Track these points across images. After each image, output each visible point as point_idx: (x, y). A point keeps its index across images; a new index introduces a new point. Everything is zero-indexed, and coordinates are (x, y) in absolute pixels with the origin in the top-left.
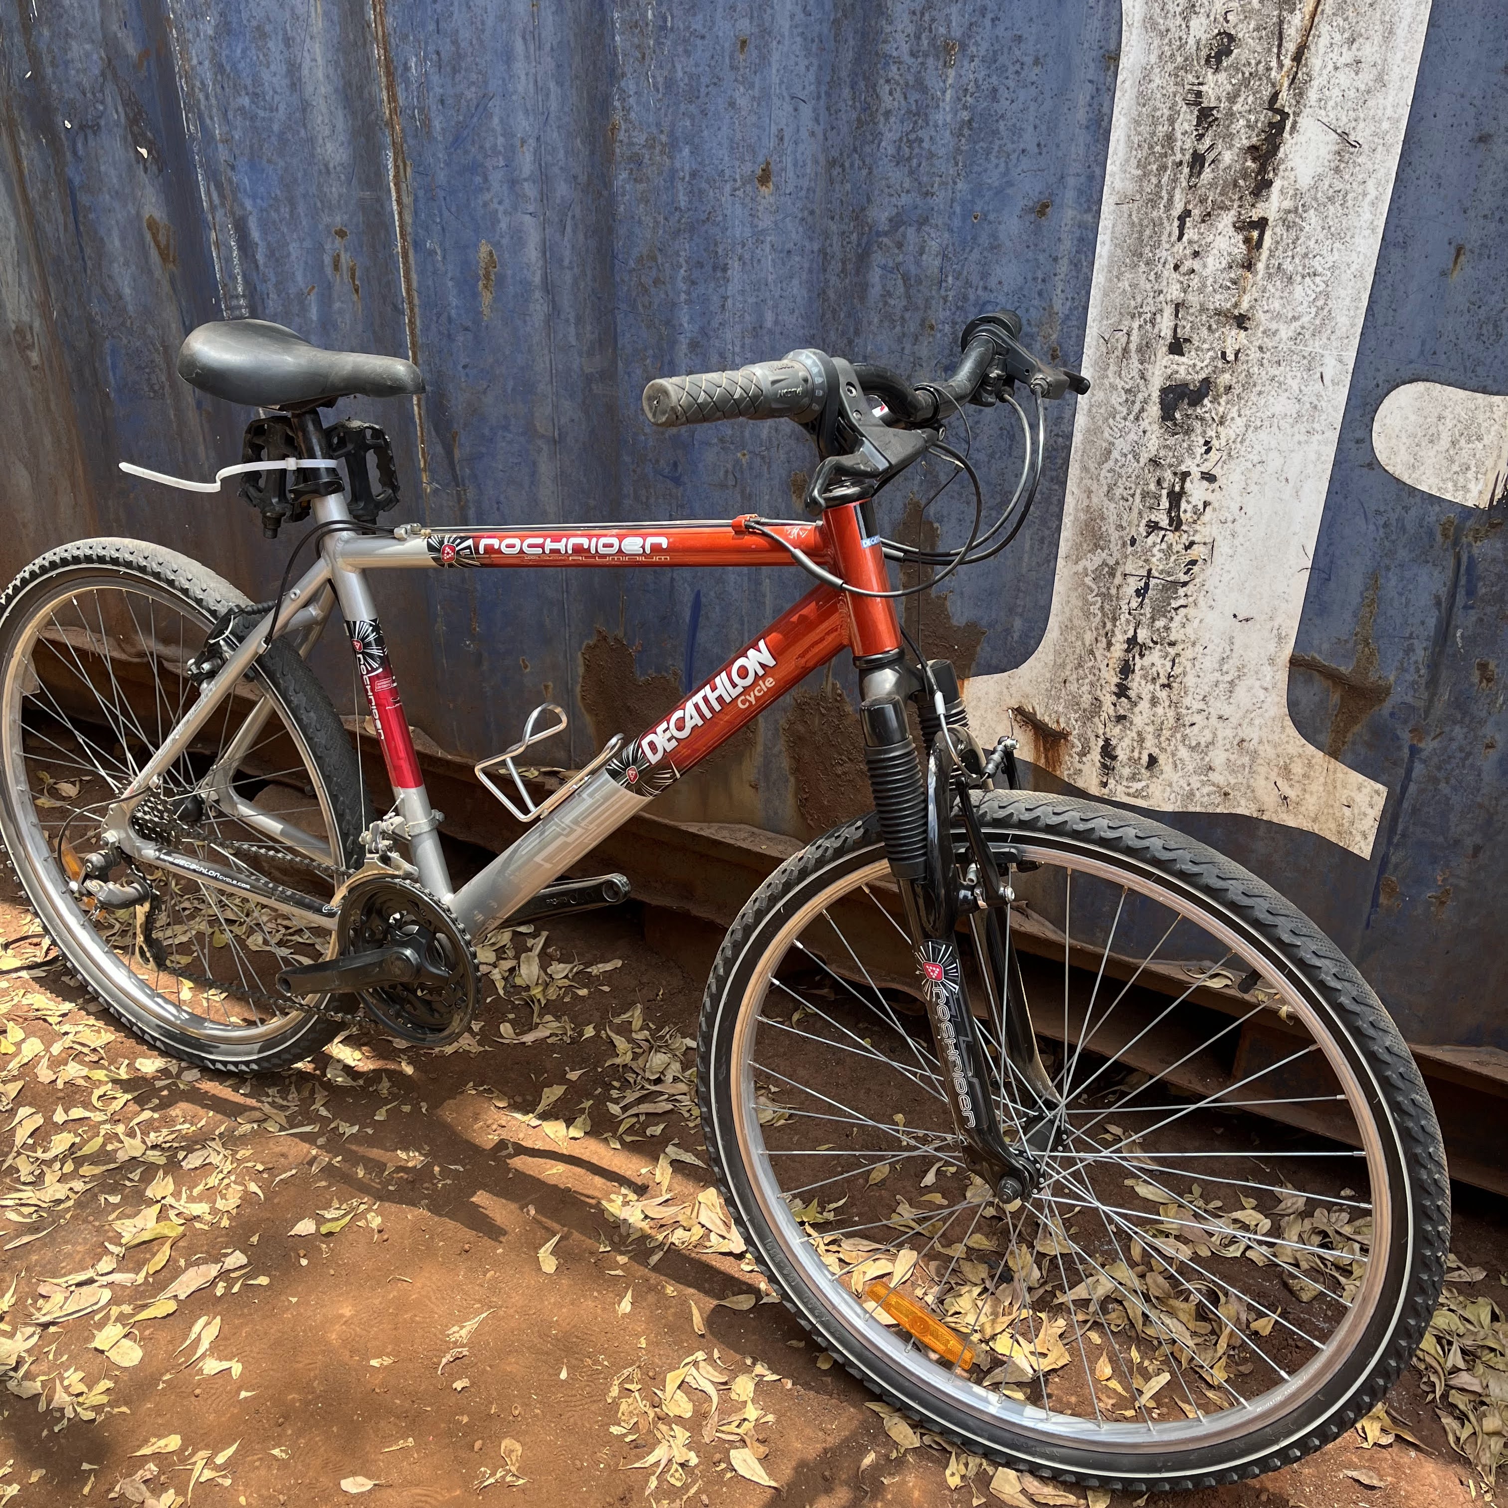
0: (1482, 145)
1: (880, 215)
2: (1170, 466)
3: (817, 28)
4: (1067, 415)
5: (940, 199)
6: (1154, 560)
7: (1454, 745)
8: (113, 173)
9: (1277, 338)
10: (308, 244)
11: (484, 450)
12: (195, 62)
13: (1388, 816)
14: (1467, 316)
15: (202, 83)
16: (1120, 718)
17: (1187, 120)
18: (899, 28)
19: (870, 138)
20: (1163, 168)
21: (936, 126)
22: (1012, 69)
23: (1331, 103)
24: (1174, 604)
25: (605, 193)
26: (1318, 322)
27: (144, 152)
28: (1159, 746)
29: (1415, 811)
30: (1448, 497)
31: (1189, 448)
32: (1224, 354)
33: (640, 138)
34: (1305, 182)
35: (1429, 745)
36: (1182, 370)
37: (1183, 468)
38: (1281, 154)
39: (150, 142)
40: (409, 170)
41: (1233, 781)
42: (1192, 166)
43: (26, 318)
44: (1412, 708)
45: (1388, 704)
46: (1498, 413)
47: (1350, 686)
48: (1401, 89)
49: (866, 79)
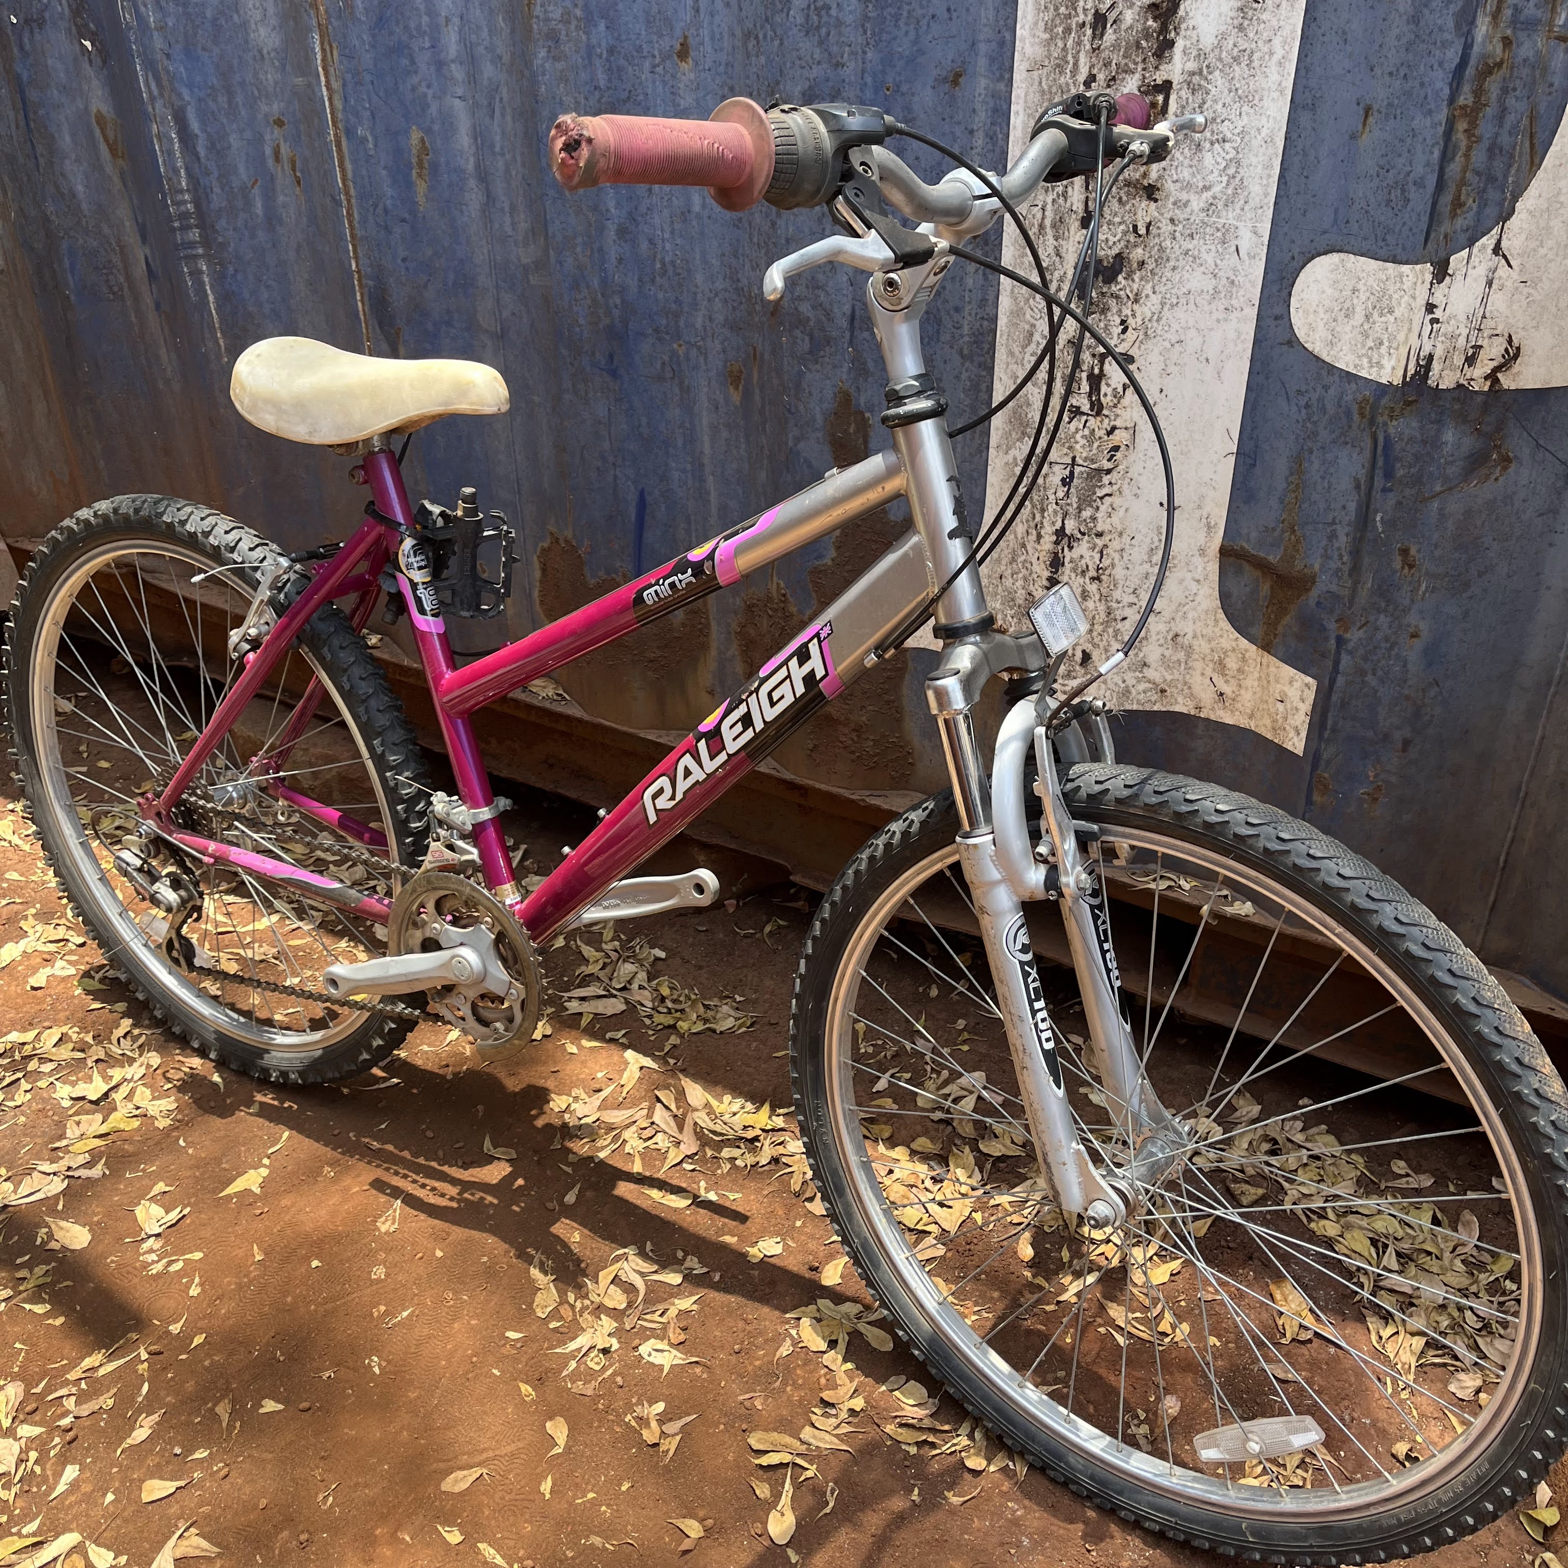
1: (793, 89)
2: (1089, 347)
4: (991, 298)
5: (850, 70)
6: (1078, 446)
7: (1379, 635)
8: (60, 67)
9: (1188, 210)
10: (248, 135)
11: (428, 346)
13: (1318, 710)
14: (1376, 181)
19: (780, 6)
20: (1068, 30)
24: (1100, 493)
25: (527, 73)
26: (1230, 191)
27: (88, 44)
28: (1091, 641)
29: (1344, 704)
30: (1364, 374)
31: (1107, 327)
32: (1135, 227)
33: (556, 13)
34: (1208, 41)
35: (1355, 636)
38: (1181, 12)
39: (93, 33)
40: (335, 53)
41: (1169, 678)
42: (1094, 28)
44: (1336, 597)
45: (1314, 594)
46: (1407, 285)
47: (1278, 576)
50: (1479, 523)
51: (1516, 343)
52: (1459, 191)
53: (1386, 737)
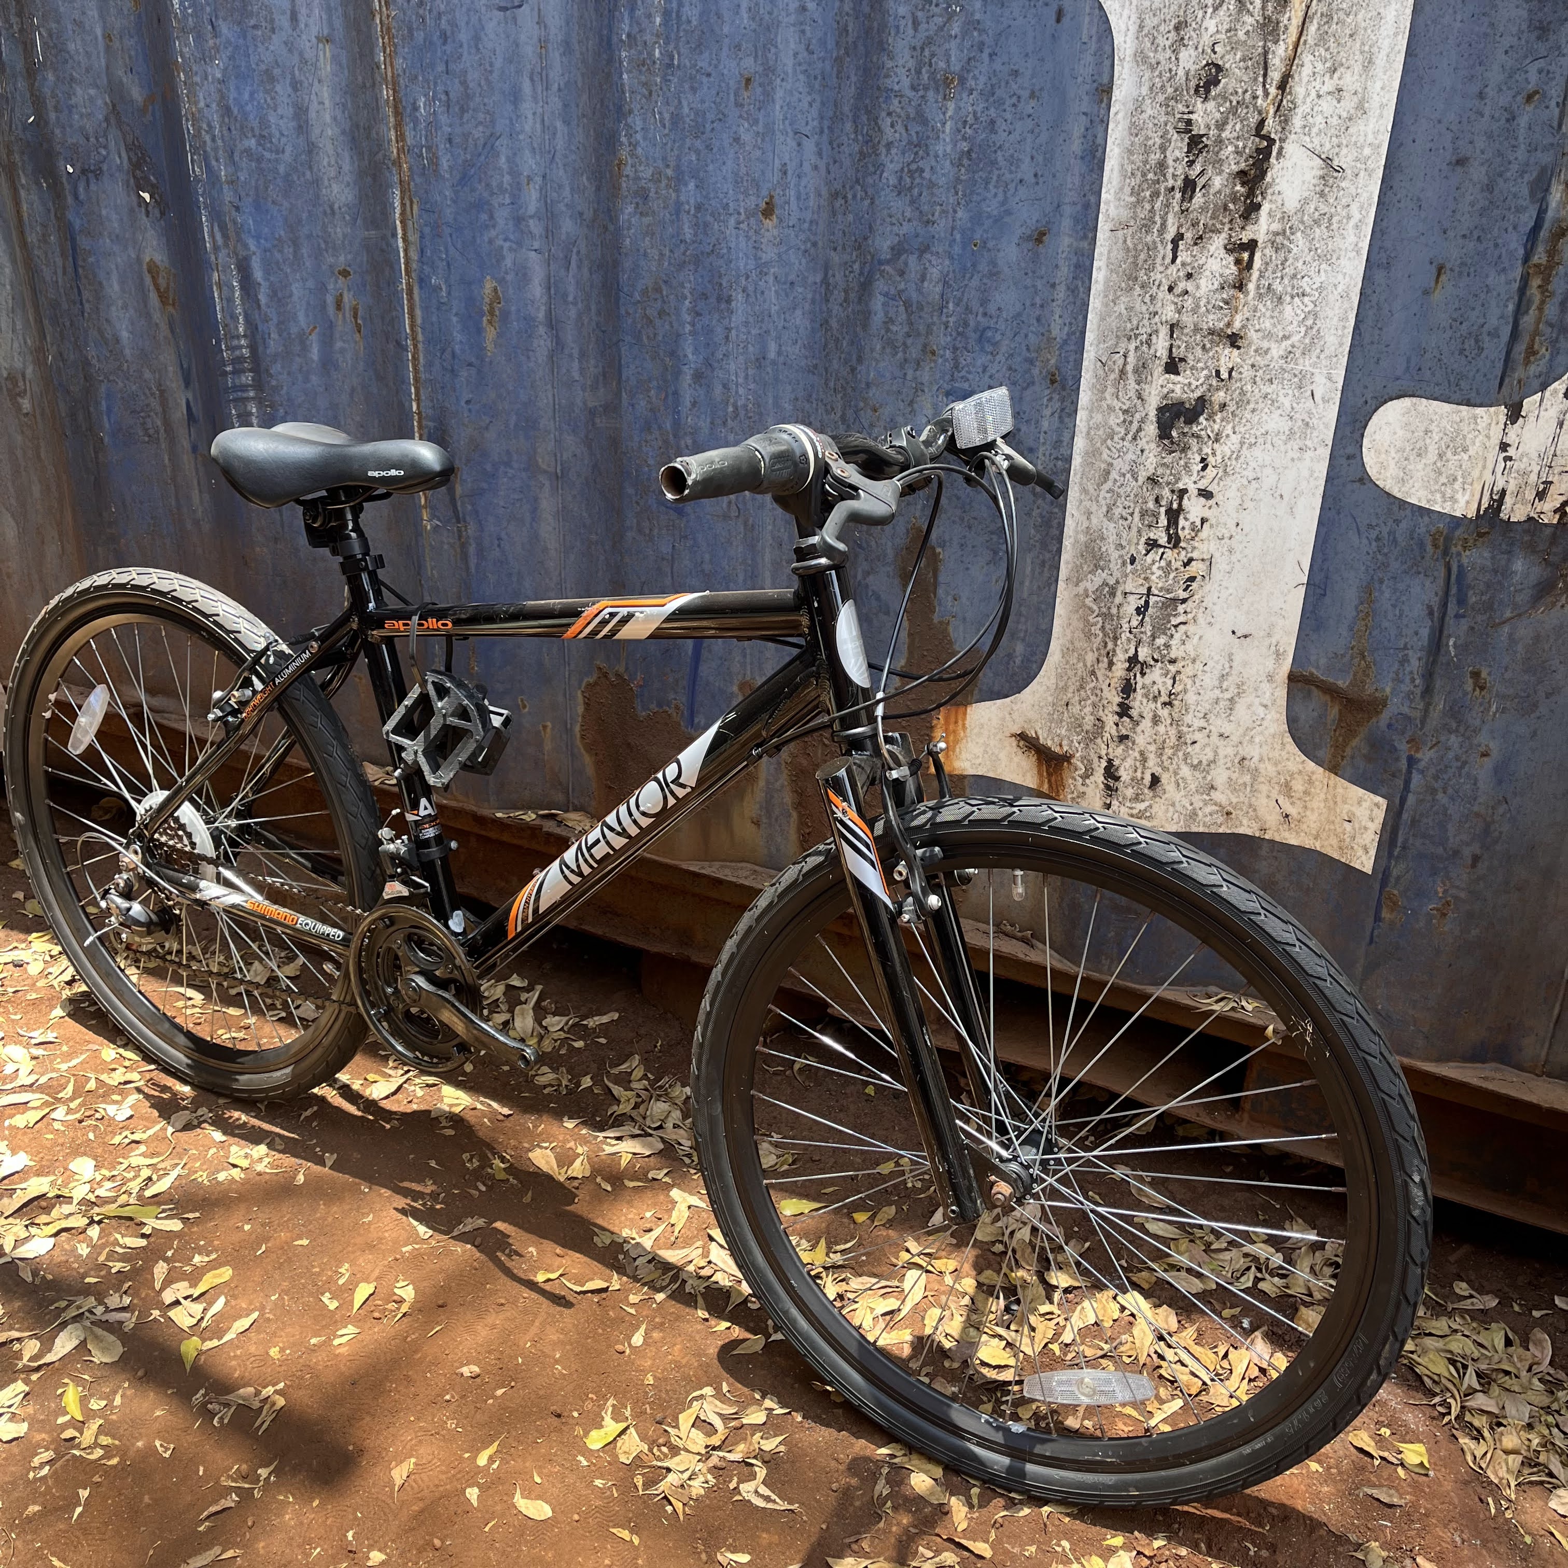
0: (1459, 169)
1: (883, 244)
2: (1168, 484)
3: (820, 65)
4: (1066, 439)
5: (941, 227)
6: (1153, 577)
7: (1451, 755)
8: (114, 217)
9: (1269, 357)
10: (310, 284)
11: (485, 485)
12: (202, 104)
13: (1388, 828)
14: (1449, 333)
15: (209, 125)
16: (1123, 738)
17: (1178, 147)
18: (901, 62)
19: (872, 169)
20: (1156, 194)
21: (936, 156)
22: (1009, 102)
23: (1315, 130)
24: (1174, 621)
25: (611, 227)
26: (1307, 341)
27: (146, 196)
28: (1161, 765)
29: (1414, 822)
30: (1437, 508)
31: (1186, 466)
32: (1218, 373)
33: (647, 173)
34: (1292, 205)
35: (1426, 756)
36: (1178, 389)
37: (1181, 485)
38: (1268, 178)
39: (153, 186)
40: (415, 207)
41: (1234, 800)
42: (1184, 191)
43: (18, 364)
44: (1408, 718)
45: (1385, 717)
46: (1482, 425)
47: (1349, 700)
48: (1381, 116)
49: (868, 112)
50: (1546, 647)
52: (1533, 341)
53: (1456, 853)
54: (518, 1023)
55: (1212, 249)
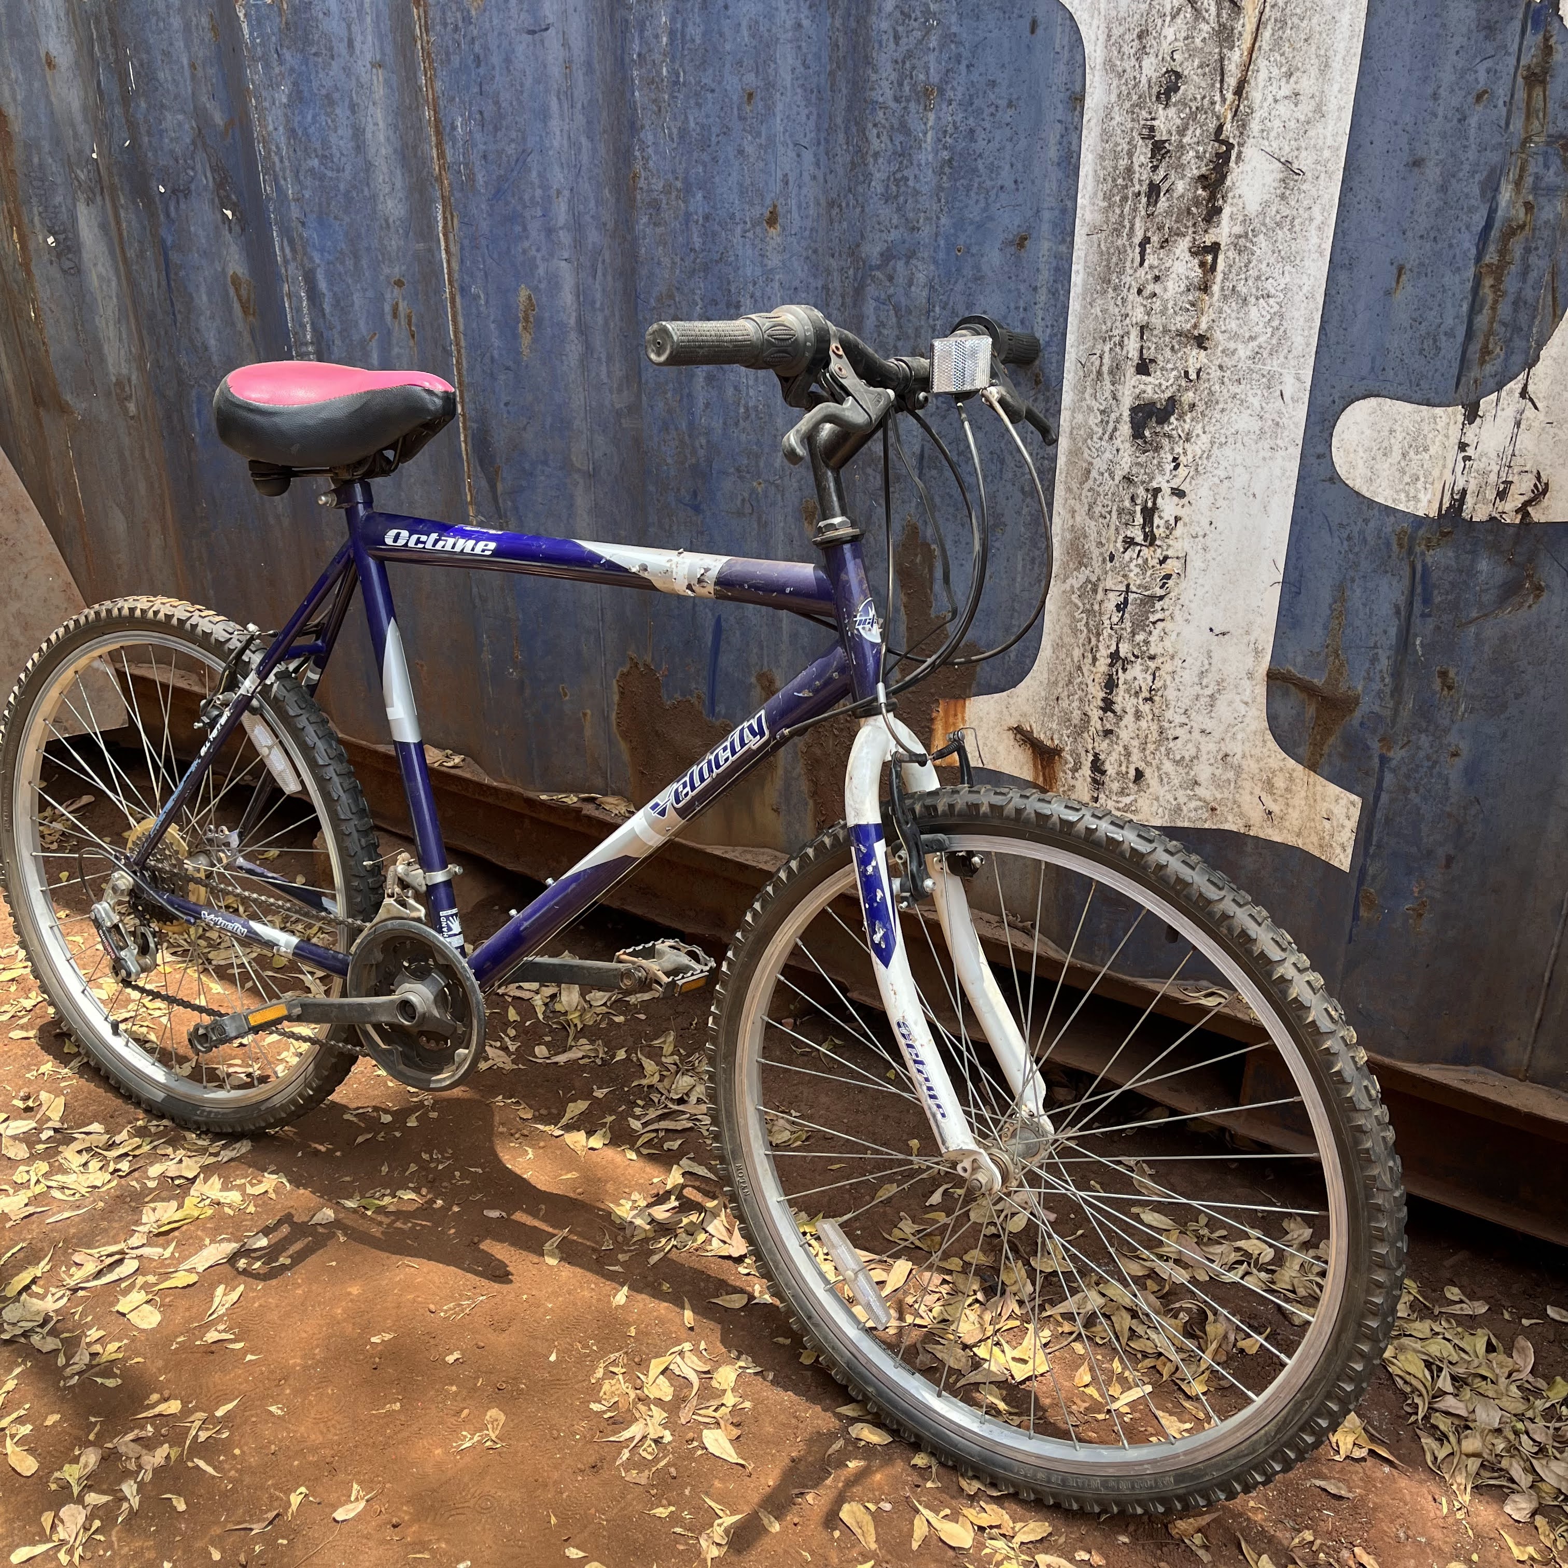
0: (1416, 169)
1: (873, 250)
2: (1143, 482)
3: (815, 79)
5: (926, 232)
6: (1132, 575)
7: (1422, 754)
8: (201, 233)
9: (1236, 357)
10: (370, 294)
11: (524, 483)
12: (271, 128)
13: (1364, 826)
14: (1410, 332)
15: (278, 147)
16: (1108, 733)
17: (1143, 155)
18: (884, 75)
19: (862, 178)
20: (1125, 199)
21: (919, 165)
22: (987, 111)
23: (1273, 134)
24: (1153, 618)
25: (629, 237)
26: (1274, 341)
27: (229, 213)
28: (1144, 759)
29: (1388, 821)
30: (1401, 507)
31: (1159, 464)
32: (1186, 373)
33: (658, 185)
34: (1253, 208)
35: (1397, 754)
36: (1149, 389)
37: (1154, 484)
38: (1228, 182)
39: (235, 204)
40: (455, 220)
41: (1219, 796)
42: (1149, 196)
43: (125, 371)
44: (1379, 717)
45: (1357, 714)
46: (1441, 424)
47: (1324, 698)
48: (1339, 119)
49: (857, 124)
50: (1514, 648)
51: (1544, 479)
52: (1488, 340)
53: (1430, 853)
54: (564, 998)
55: (1178, 252)
